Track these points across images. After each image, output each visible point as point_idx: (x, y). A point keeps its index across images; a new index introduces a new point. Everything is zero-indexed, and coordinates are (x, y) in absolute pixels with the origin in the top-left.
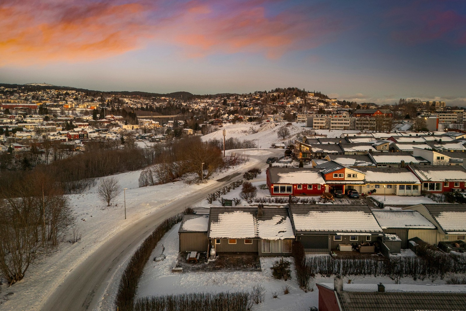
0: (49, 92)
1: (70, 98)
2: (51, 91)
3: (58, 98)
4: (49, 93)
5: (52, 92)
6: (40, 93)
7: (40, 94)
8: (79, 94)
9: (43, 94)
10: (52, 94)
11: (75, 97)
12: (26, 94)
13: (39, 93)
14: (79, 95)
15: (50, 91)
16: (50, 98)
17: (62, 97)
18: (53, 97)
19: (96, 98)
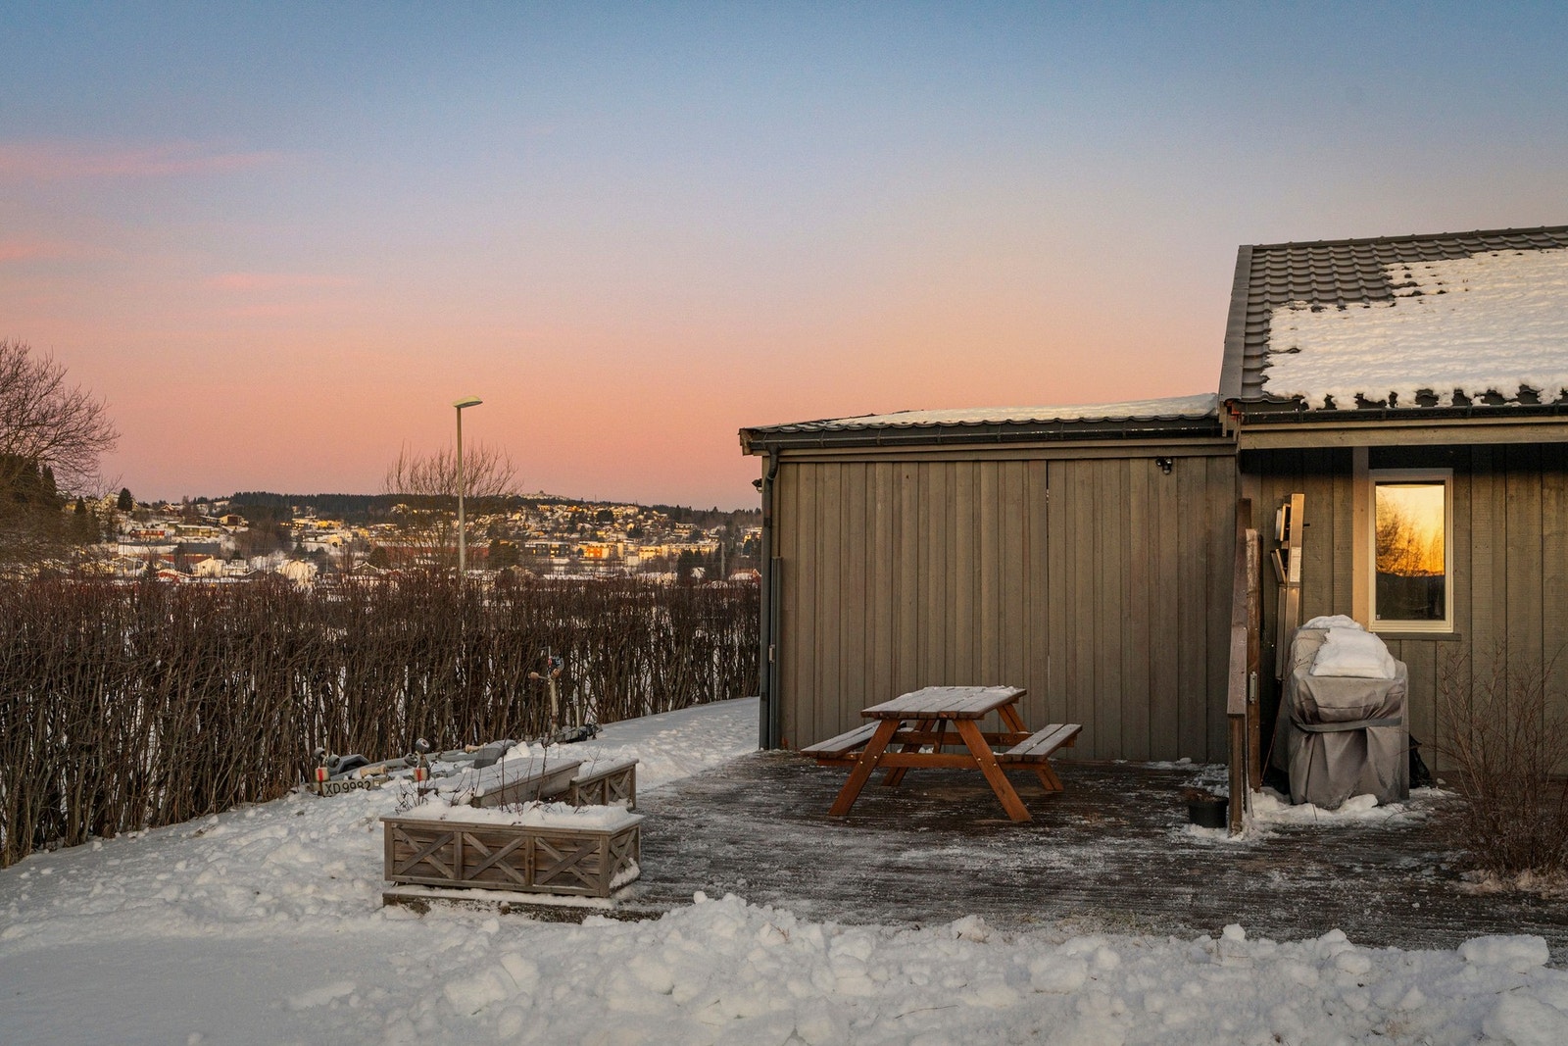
0: (548, 514)
1: (616, 531)
2: (555, 509)
3: (572, 530)
4: (546, 518)
5: (557, 515)
6: (516, 517)
7: (516, 521)
8: (647, 518)
9: (527, 519)
10: (557, 519)
11: (632, 525)
12: (472, 523)
13: (514, 518)
14: (650, 522)
15: (552, 511)
16: (546, 532)
17: (587, 526)
18: (555, 530)
19: (709, 530)
